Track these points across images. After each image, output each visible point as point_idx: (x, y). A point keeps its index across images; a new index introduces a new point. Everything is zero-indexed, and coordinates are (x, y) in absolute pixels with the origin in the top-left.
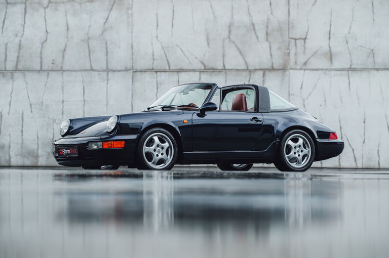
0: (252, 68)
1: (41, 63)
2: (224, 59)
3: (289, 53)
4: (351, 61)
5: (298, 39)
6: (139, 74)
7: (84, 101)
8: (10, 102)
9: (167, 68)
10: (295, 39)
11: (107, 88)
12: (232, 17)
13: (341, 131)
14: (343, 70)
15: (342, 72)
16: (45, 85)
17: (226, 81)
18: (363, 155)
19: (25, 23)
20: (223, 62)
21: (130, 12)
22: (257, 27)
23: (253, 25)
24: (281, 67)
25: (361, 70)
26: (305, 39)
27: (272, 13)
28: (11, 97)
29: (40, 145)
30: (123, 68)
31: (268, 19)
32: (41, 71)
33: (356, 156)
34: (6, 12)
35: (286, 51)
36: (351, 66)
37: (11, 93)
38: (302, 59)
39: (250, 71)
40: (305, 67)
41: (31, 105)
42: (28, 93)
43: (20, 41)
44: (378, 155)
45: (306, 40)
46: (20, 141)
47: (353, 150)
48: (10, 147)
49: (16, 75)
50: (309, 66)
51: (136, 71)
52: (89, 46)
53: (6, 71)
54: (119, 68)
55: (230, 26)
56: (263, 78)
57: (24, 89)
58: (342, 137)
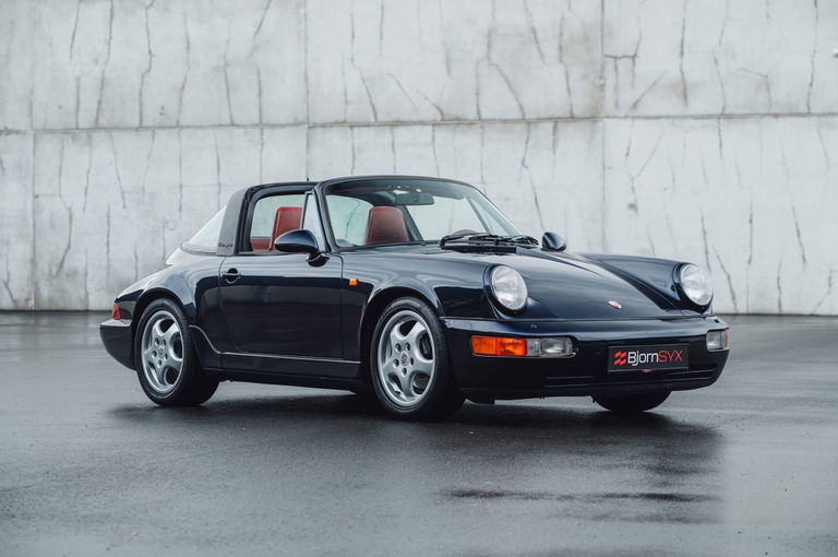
0: (533, 117)
1: (141, 113)
2: (478, 101)
3: (602, 87)
4: (724, 100)
5: (620, 58)
6: (319, 131)
7: (220, 184)
8: (86, 189)
9: (372, 120)
10: (616, 58)
11: (261, 160)
12: (494, 18)
13: (705, 240)
14: (709, 117)
15: (706, 122)
16: (149, 156)
17: (483, 143)
18: (748, 287)
19: (111, 38)
20: (478, 106)
21: (302, 11)
22: (541, 36)
23: (534, 31)
24: (588, 115)
25: (744, 117)
26: (634, 57)
27: (570, 8)
28: (88, 178)
29: (140, 271)
30: (291, 121)
31: (562, 19)
32: (140, 128)
33: (734, 288)
34: (77, 19)
35: (598, 82)
36: (724, 109)
37: (88, 172)
38: (628, 98)
39: (529, 123)
40: (635, 113)
41: (123, 193)
42: (117, 172)
43: (103, 72)
44: (779, 288)
45: (637, 60)
46: (105, 263)
47: (729, 277)
48: (86, 274)
49: (97, 136)
50: (642, 111)
51: (315, 126)
52: (226, 80)
53: (77, 129)
54: (283, 120)
55: (489, 35)
56: (554, 134)
57: (110, 164)
58: (707, 253)
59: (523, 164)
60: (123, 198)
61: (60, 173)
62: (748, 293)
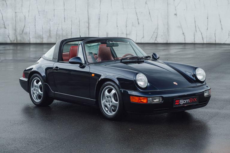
7: (64, 9)
8: (29, 11)
11: (75, 2)
13: (195, 23)
16: (45, 2)
18: (207, 36)
28: (29, 8)
29: (44, 32)
33: (203, 37)
37: (29, 6)
41: (39, 12)
42: (37, 6)
44: (215, 36)
46: (34, 31)
47: (202, 34)
48: (29, 33)
57: (35, 4)
58: (196, 27)
59: (146, 3)
60: (39, 13)
61: (22, 6)
62: (207, 38)
